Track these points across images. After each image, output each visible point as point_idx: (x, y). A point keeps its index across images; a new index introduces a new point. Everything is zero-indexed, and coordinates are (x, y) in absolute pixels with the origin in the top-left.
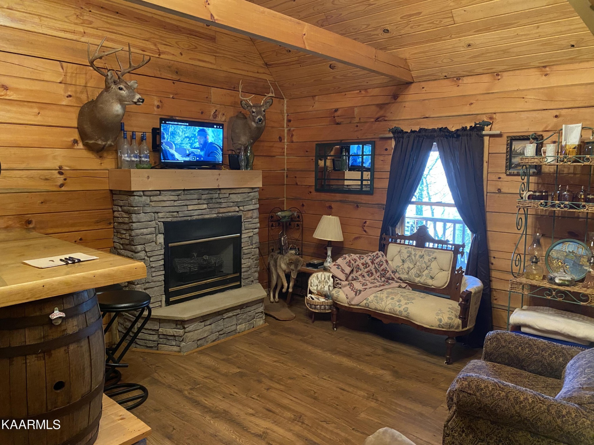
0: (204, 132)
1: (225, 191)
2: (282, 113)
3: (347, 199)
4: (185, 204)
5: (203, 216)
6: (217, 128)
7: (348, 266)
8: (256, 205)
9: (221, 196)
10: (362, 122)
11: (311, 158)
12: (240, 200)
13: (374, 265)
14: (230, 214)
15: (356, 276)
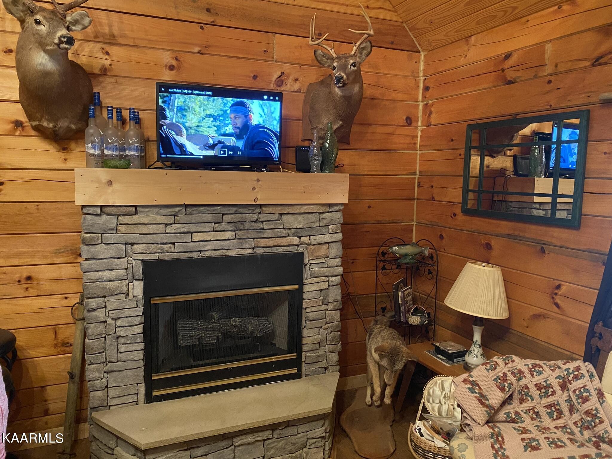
0: (244, 108)
1: (270, 209)
2: (414, 75)
3: (521, 234)
4: (186, 230)
5: (224, 251)
6: (268, 99)
7: (498, 387)
8: (336, 235)
9: (262, 218)
10: (561, 73)
11: (459, 151)
12: (301, 226)
13: (566, 394)
14: (281, 249)
15: (517, 413)
